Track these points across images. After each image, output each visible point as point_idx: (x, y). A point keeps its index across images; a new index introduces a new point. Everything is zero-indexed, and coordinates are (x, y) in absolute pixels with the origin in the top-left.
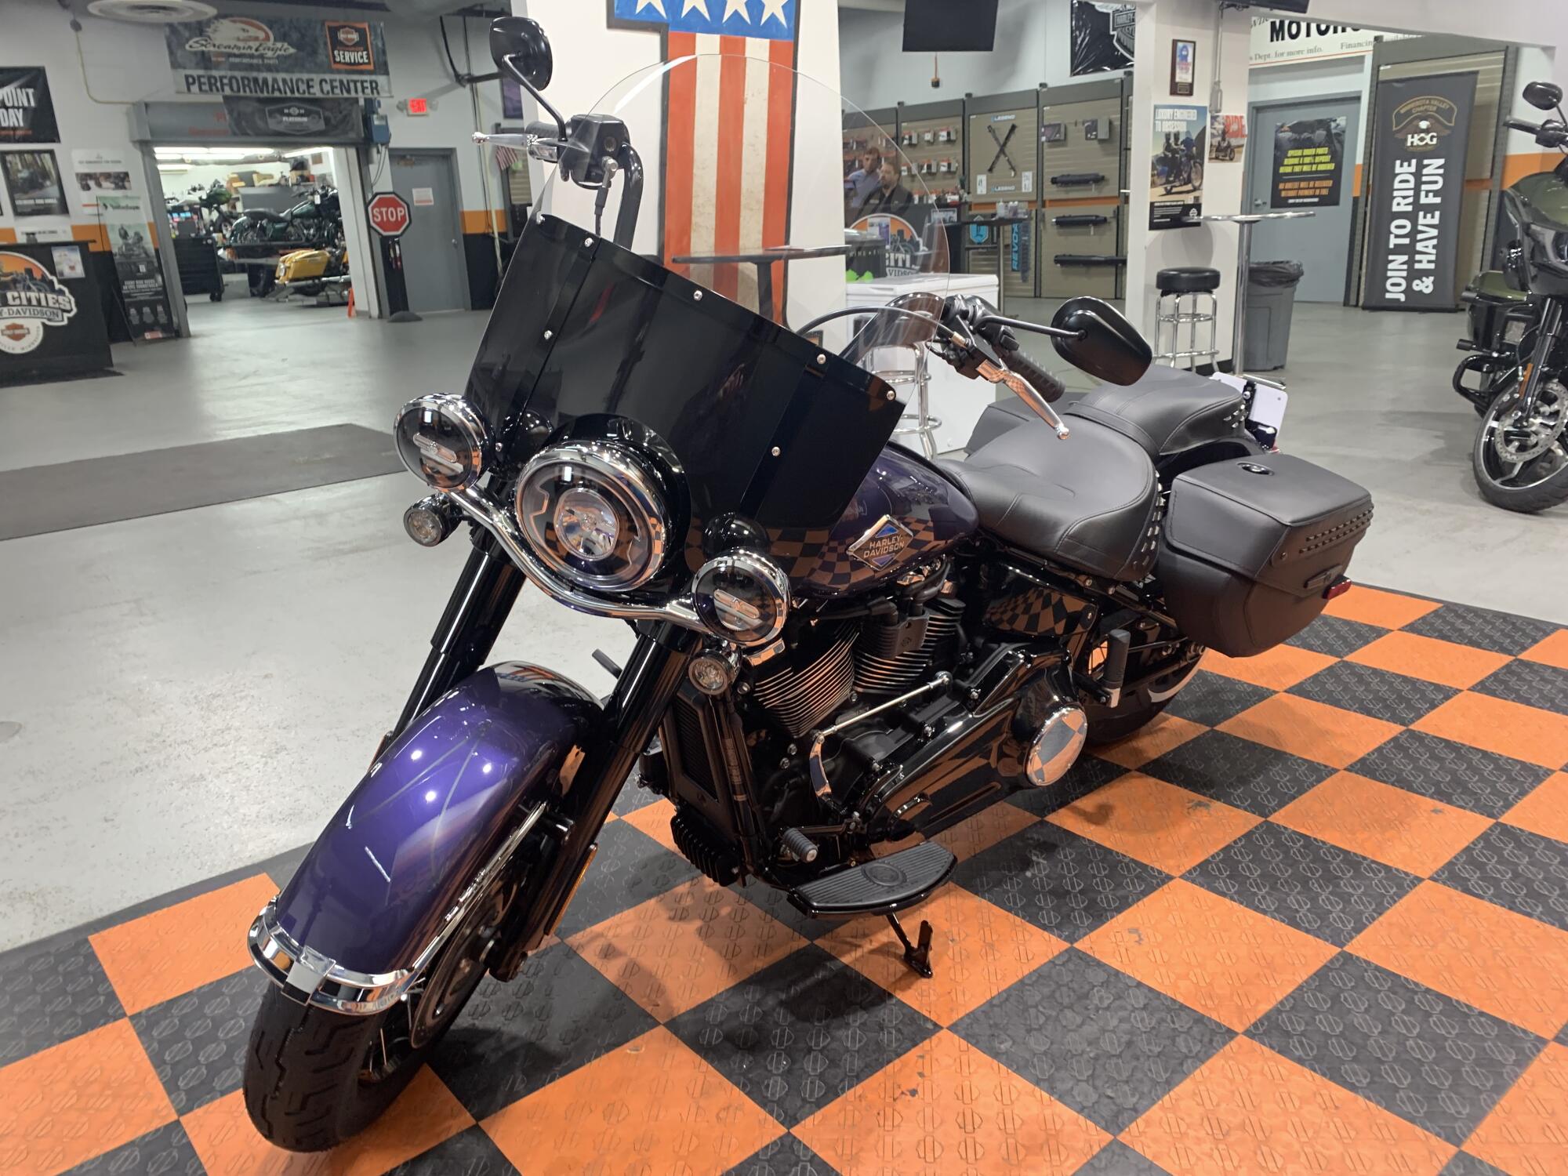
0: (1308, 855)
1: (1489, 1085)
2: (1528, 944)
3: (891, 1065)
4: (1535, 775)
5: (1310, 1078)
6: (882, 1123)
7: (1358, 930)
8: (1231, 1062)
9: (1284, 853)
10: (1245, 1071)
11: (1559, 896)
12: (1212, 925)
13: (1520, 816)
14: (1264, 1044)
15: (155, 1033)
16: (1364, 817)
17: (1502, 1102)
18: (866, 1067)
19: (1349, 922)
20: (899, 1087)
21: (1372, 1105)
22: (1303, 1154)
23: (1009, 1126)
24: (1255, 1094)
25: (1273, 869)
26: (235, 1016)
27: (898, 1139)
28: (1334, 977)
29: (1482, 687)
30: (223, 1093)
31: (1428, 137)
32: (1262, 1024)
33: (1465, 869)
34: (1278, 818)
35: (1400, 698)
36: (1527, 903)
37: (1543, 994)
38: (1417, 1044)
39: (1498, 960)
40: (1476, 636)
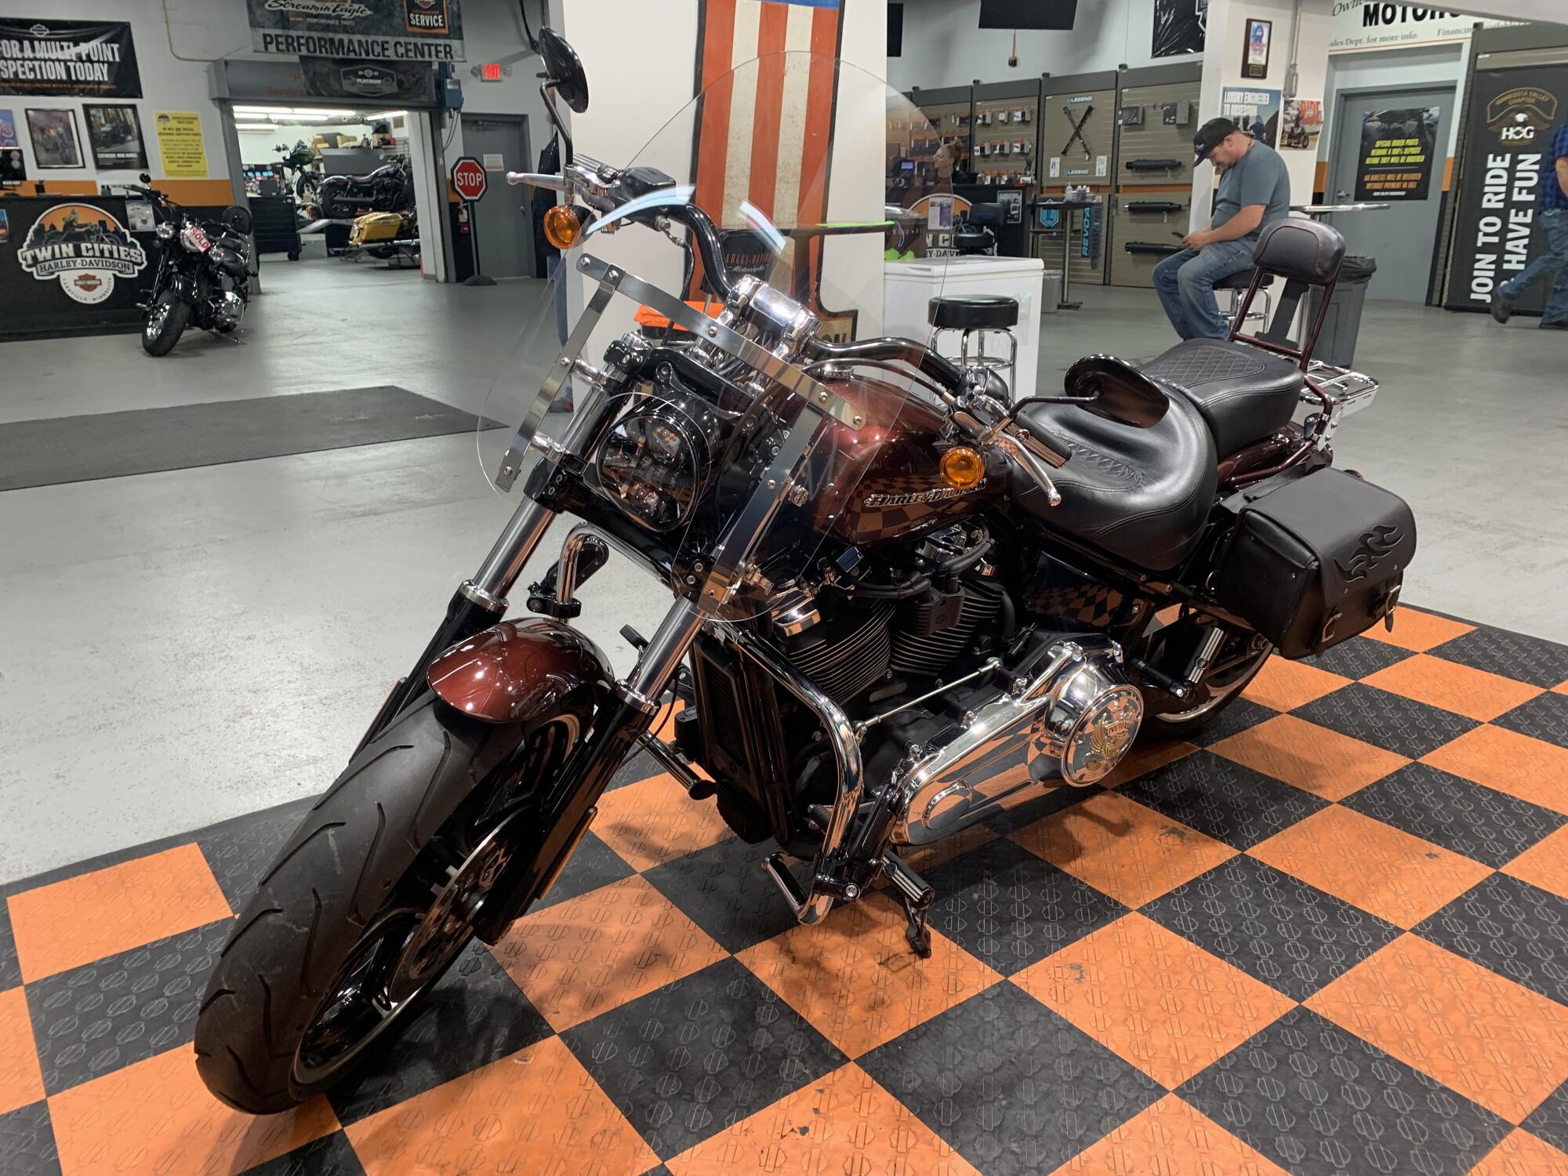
0: (1282, 895)
2: (1510, 1013)
3: (785, 1099)
4: (1546, 821)
5: (1239, 1150)
6: (763, 1164)
7: (1321, 984)
8: (1154, 1123)
9: (1256, 891)
10: (1168, 1135)
11: (1553, 960)
12: (1162, 967)
13: (1524, 867)
14: (1195, 1105)
15: (45, 1005)
16: (1349, 857)
18: (759, 1098)
19: (1313, 973)
20: (790, 1122)
24: (1175, 1162)
25: (1240, 908)
26: (130, 993)
28: (1285, 1035)
29: (1506, 721)
30: (97, 1075)
31: (1525, 131)
32: (1197, 1083)
33: (1453, 922)
34: (1256, 852)
35: (1413, 726)
36: (1515, 965)
37: (1516, 1072)
38: (1365, 1119)
39: (1473, 1028)
40: (1508, 664)
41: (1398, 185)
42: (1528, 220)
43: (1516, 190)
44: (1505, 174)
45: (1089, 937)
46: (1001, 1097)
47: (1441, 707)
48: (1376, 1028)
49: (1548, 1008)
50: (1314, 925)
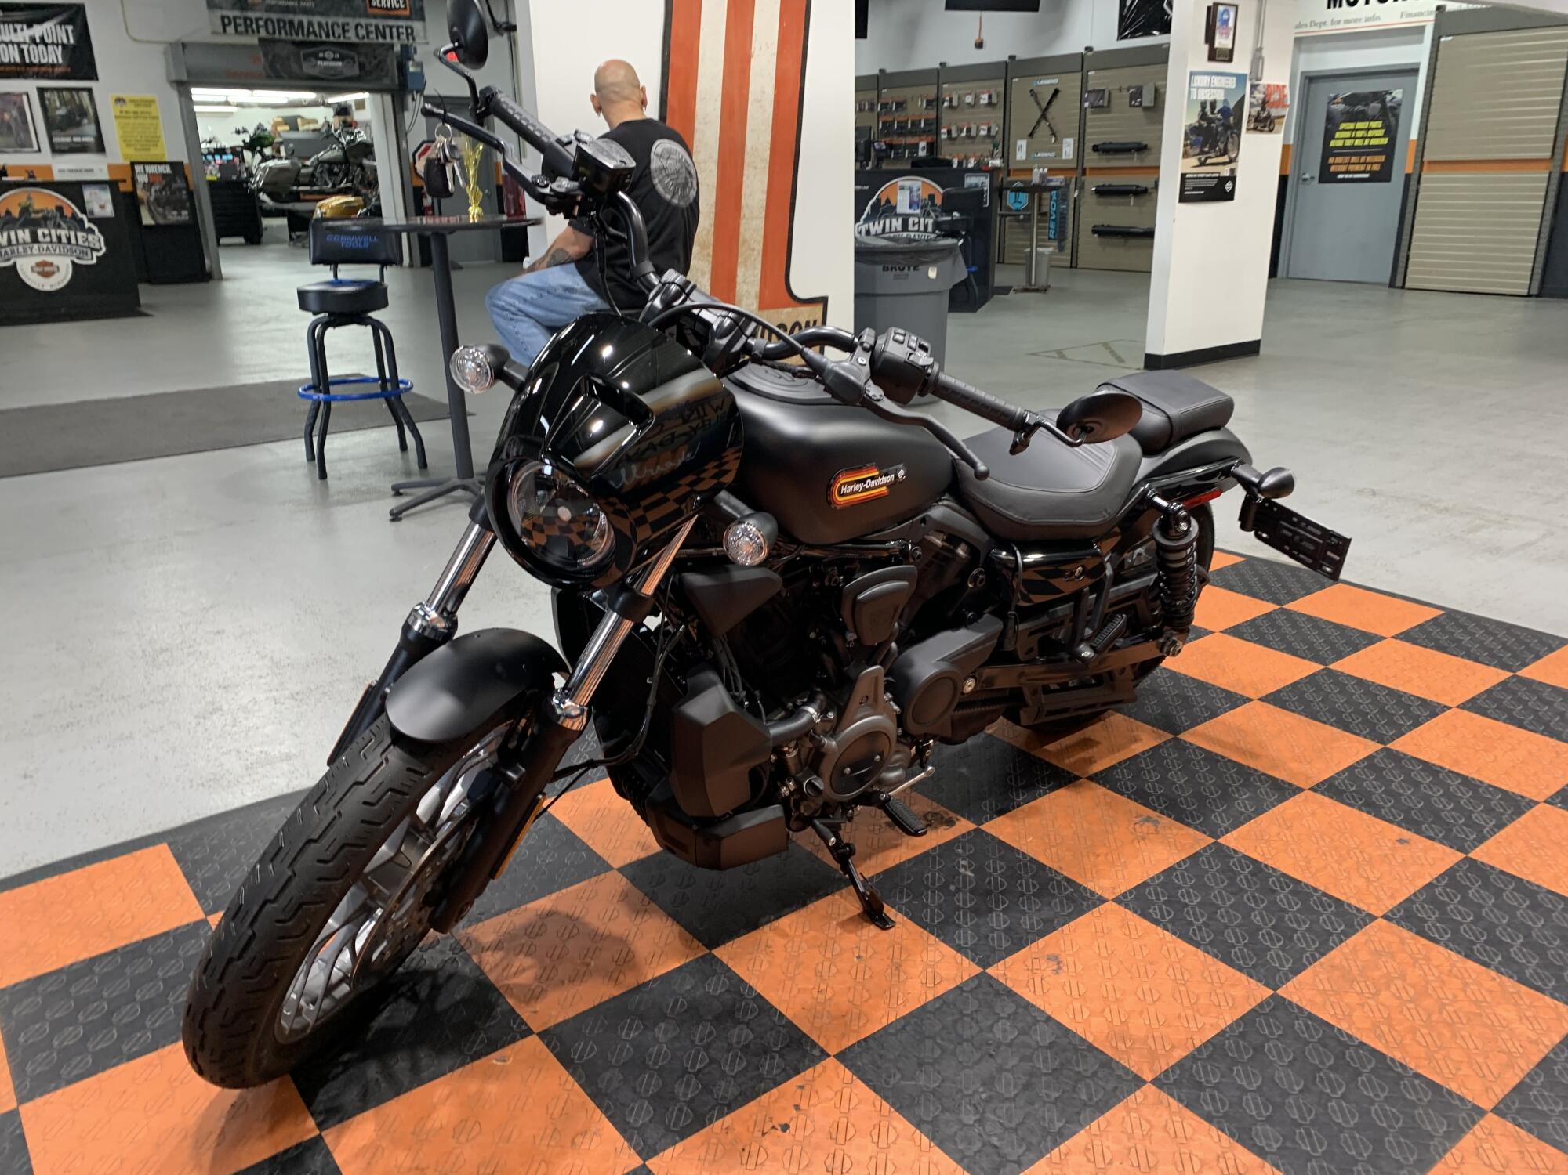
0: (1255, 884)
1: (1412, 1159)
2: (1480, 998)
3: (767, 1095)
4: (1514, 806)
5: (1217, 1140)
6: (745, 1161)
7: (1296, 971)
8: (1132, 1114)
9: (1230, 879)
10: (1146, 1126)
11: (1522, 944)
12: (1139, 957)
13: (1495, 852)
14: (1172, 1096)
15: (15, 1012)
16: (1322, 843)
18: (740, 1095)
19: (1287, 961)
20: (771, 1120)
23: (881, 1172)
24: (1153, 1153)
25: (1215, 897)
26: (102, 997)
28: (1261, 1024)
29: (1473, 705)
30: (69, 1082)
32: (1173, 1072)
33: (1423, 907)
34: (1230, 840)
35: (1382, 711)
36: (1486, 951)
37: (1487, 1057)
38: (1340, 1106)
39: (1445, 1014)
40: (1475, 647)
41: (1362, 168)
45: (1066, 927)
46: (981, 1090)
47: (1410, 692)
48: (1350, 1015)
49: (1518, 993)
50: (1287, 912)
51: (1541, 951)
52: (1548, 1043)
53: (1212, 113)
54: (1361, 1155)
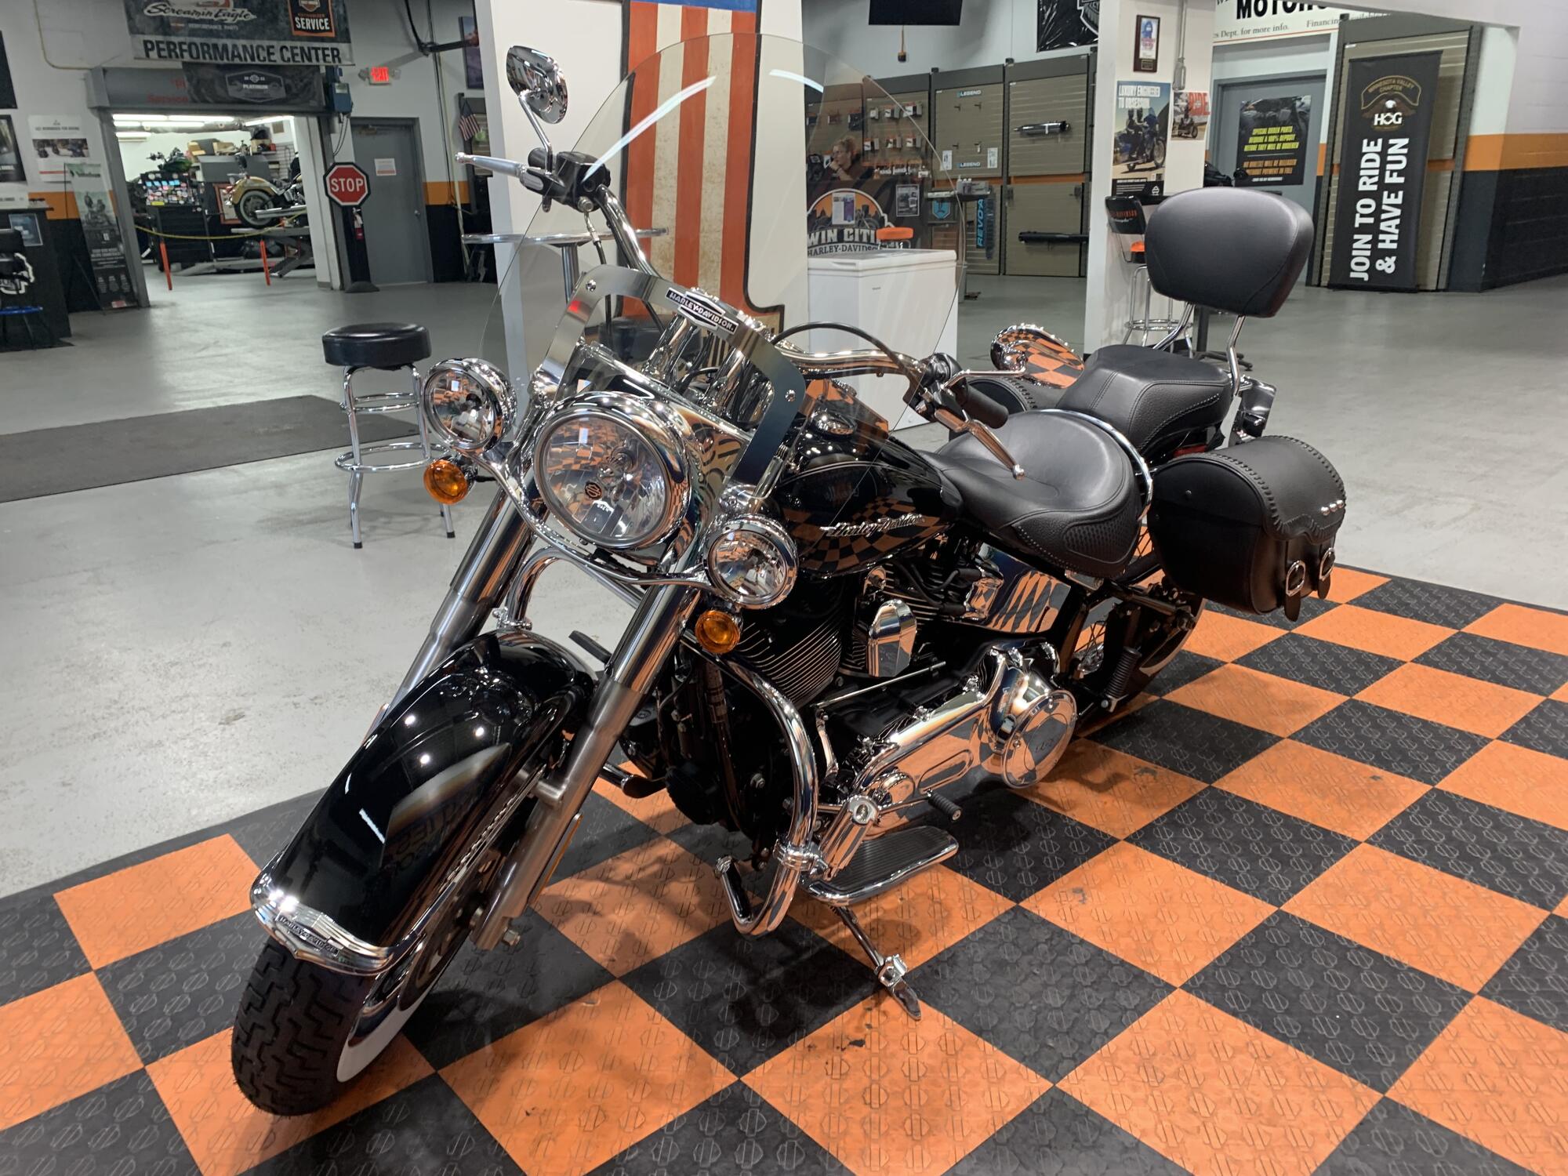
0: (1250, 820)
1: (1415, 1036)
2: (1459, 904)
3: (840, 1016)
4: (1471, 743)
5: (1244, 1030)
6: (830, 1072)
7: (1295, 891)
8: (1168, 1014)
9: (1227, 817)
10: (1182, 1023)
11: (1490, 858)
12: (1155, 885)
13: (1458, 782)
14: (1201, 997)
15: (120, 986)
16: (1305, 783)
17: (1427, 1051)
18: (815, 1018)
19: (1287, 883)
20: (847, 1037)
21: (1302, 1055)
22: (1233, 1100)
23: (953, 1074)
24: (1189, 1043)
25: (1216, 833)
26: (200, 971)
27: (845, 1086)
28: (1270, 934)
29: (1424, 659)
30: (188, 1043)
31: (1394, 117)
32: (1199, 979)
33: (1400, 832)
34: (1222, 784)
35: (1346, 669)
36: (1458, 865)
37: (1470, 951)
38: (1347, 997)
39: (1429, 919)
40: (1421, 610)
41: (1275, 171)
42: (1399, 201)
43: (1388, 173)
44: (1377, 158)
45: (1085, 865)
47: (1369, 650)
48: (1347, 924)
49: (1492, 898)
50: (1281, 842)
51: (1507, 863)
52: (1520, 937)
53: (1139, 121)
54: (1371, 1035)
